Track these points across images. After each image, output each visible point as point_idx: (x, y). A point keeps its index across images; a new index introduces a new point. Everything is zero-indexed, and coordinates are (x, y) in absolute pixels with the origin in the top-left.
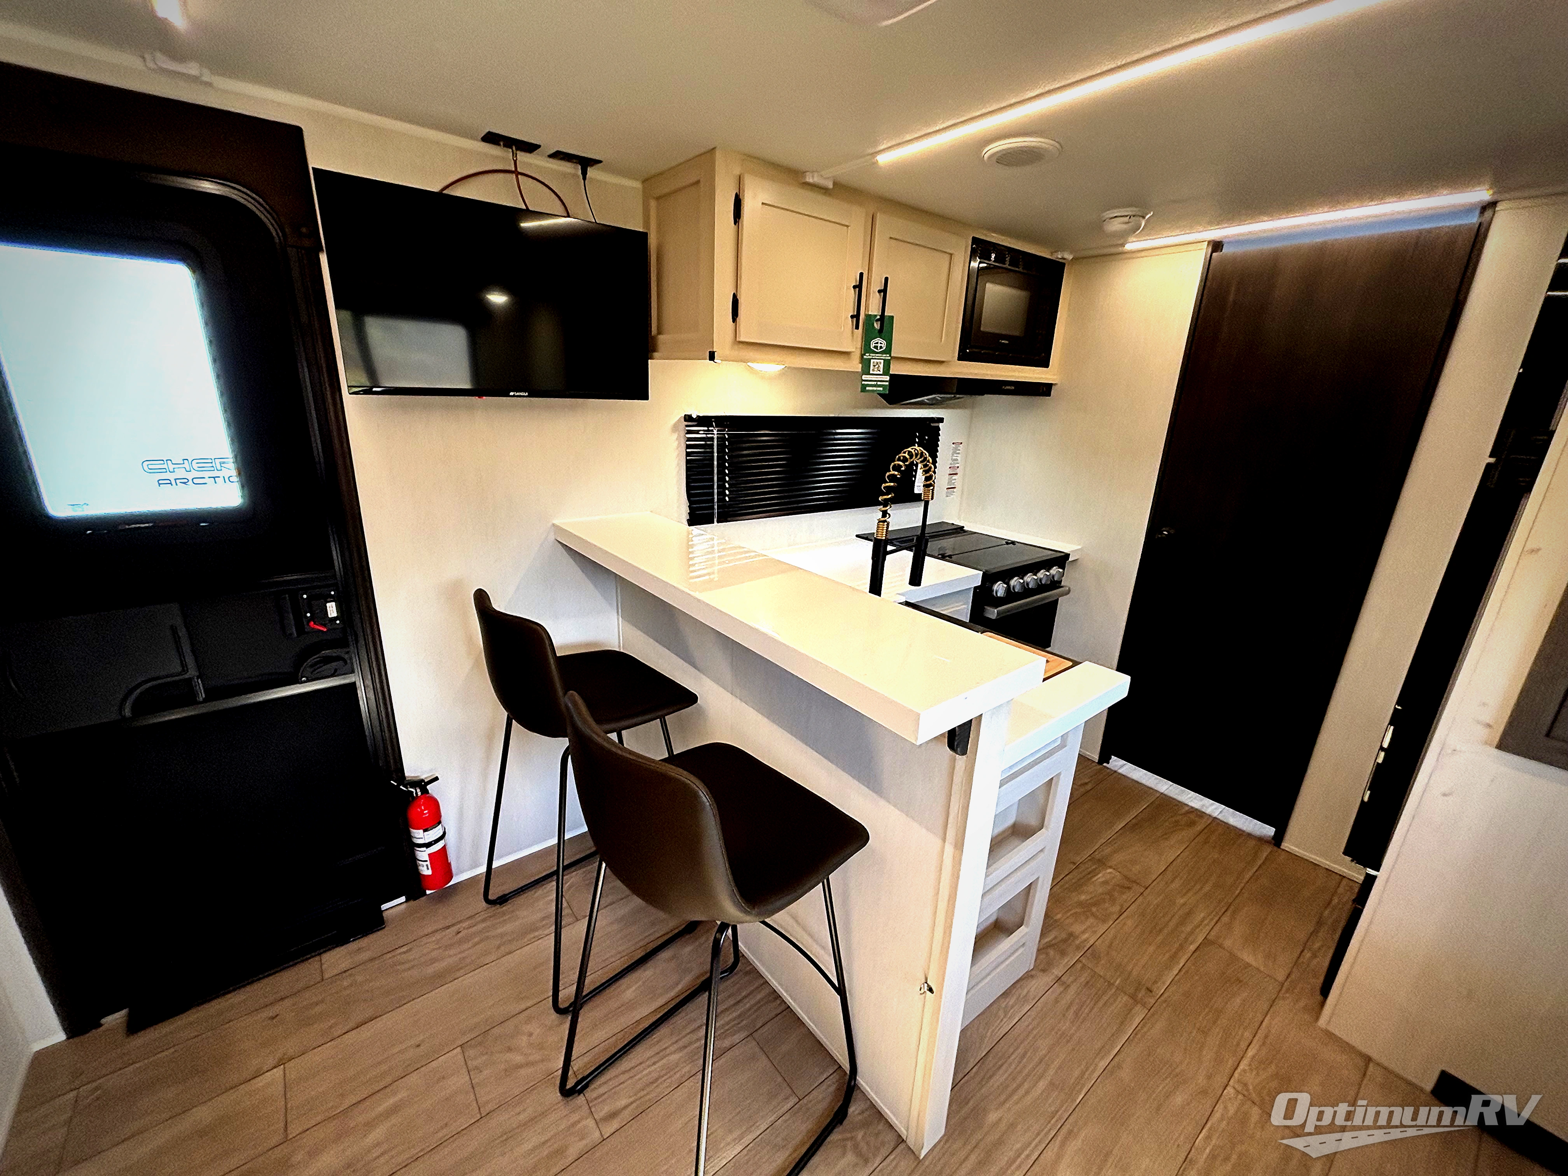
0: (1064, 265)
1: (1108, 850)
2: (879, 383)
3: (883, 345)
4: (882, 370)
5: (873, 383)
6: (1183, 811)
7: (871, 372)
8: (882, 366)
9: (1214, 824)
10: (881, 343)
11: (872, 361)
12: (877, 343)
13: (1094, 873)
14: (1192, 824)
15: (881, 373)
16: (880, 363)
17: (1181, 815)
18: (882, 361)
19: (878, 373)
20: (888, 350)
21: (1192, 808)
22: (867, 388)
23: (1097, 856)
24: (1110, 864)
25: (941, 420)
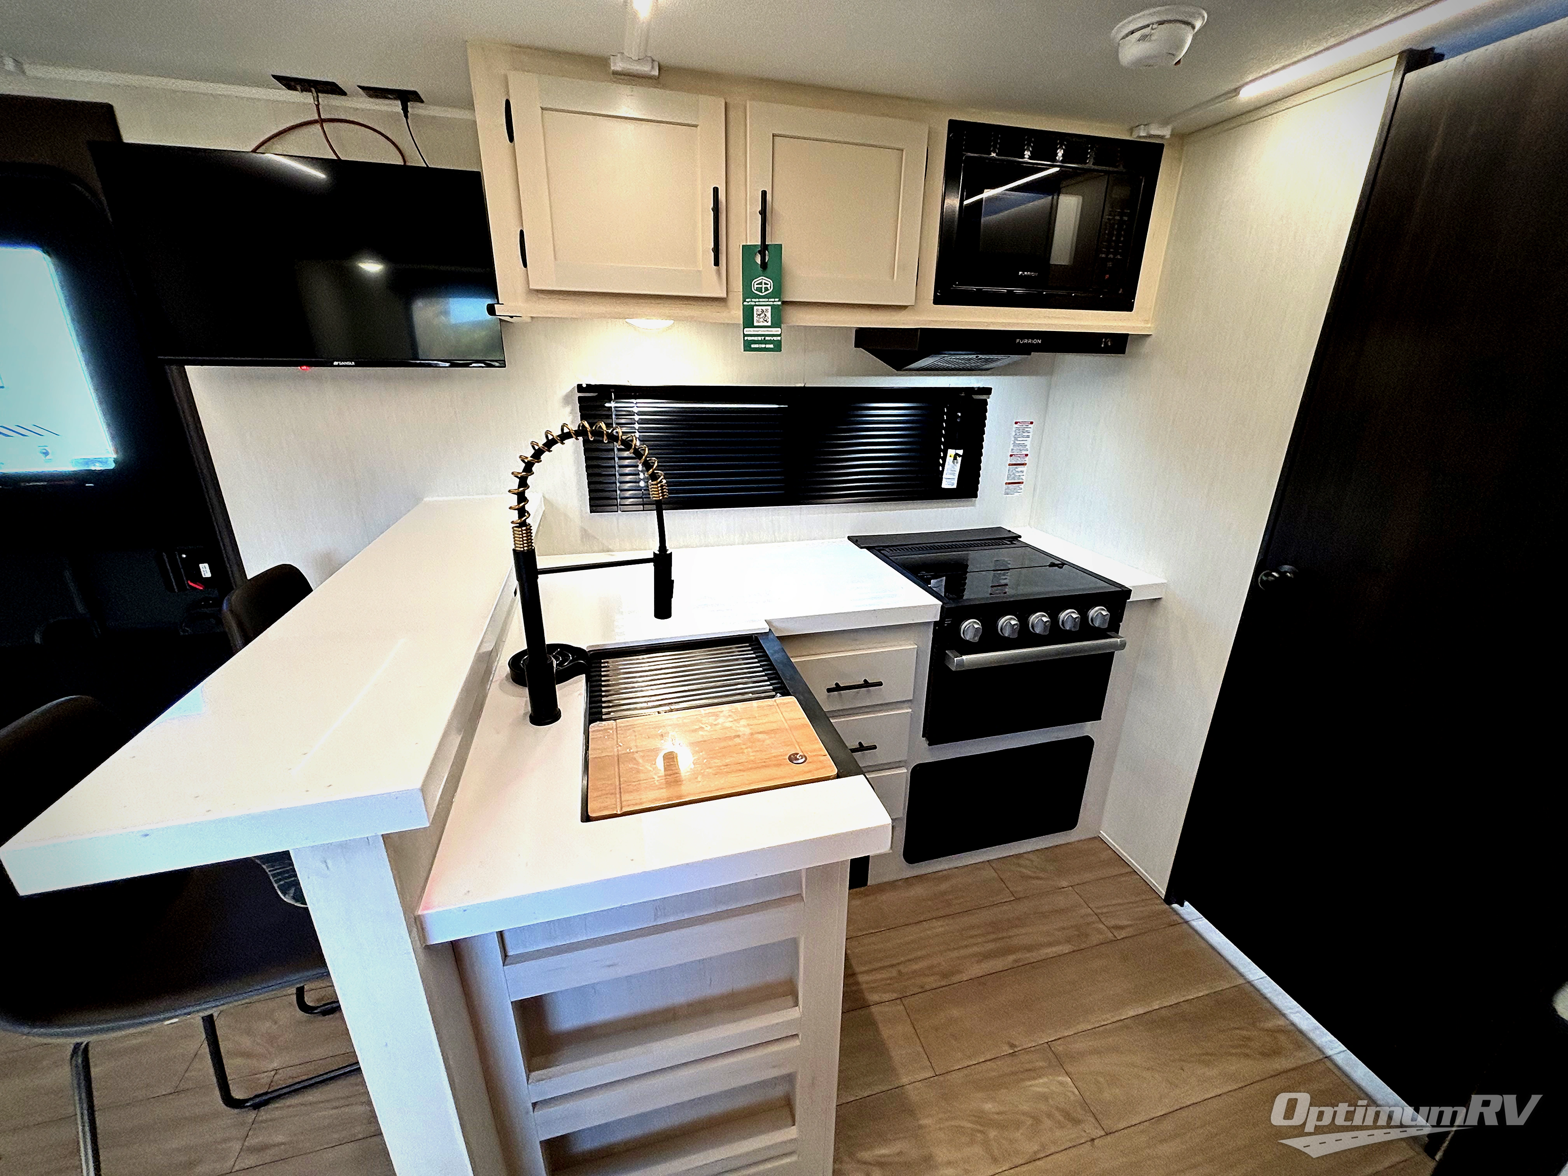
0: (1161, 146)
1: (1081, 1045)
2: (767, 338)
3: (768, 286)
4: (769, 320)
5: (760, 338)
6: (1269, 1025)
7: (756, 324)
8: (769, 315)
9: (1320, 1068)
10: (764, 282)
11: (755, 308)
12: (761, 283)
13: (1033, 1073)
14: (1275, 1052)
15: (769, 324)
16: (767, 310)
17: (1263, 1030)
18: (769, 308)
19: (765, 324)
20: (778, 292)
21: (1293, 1024)
22: (753, 346)
23: (1059, 1048)
24: (1070, 1069)
25: (988, 391)
